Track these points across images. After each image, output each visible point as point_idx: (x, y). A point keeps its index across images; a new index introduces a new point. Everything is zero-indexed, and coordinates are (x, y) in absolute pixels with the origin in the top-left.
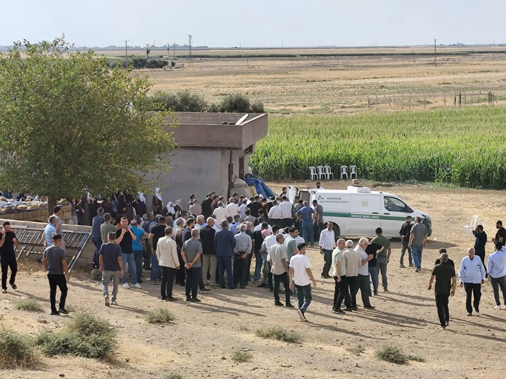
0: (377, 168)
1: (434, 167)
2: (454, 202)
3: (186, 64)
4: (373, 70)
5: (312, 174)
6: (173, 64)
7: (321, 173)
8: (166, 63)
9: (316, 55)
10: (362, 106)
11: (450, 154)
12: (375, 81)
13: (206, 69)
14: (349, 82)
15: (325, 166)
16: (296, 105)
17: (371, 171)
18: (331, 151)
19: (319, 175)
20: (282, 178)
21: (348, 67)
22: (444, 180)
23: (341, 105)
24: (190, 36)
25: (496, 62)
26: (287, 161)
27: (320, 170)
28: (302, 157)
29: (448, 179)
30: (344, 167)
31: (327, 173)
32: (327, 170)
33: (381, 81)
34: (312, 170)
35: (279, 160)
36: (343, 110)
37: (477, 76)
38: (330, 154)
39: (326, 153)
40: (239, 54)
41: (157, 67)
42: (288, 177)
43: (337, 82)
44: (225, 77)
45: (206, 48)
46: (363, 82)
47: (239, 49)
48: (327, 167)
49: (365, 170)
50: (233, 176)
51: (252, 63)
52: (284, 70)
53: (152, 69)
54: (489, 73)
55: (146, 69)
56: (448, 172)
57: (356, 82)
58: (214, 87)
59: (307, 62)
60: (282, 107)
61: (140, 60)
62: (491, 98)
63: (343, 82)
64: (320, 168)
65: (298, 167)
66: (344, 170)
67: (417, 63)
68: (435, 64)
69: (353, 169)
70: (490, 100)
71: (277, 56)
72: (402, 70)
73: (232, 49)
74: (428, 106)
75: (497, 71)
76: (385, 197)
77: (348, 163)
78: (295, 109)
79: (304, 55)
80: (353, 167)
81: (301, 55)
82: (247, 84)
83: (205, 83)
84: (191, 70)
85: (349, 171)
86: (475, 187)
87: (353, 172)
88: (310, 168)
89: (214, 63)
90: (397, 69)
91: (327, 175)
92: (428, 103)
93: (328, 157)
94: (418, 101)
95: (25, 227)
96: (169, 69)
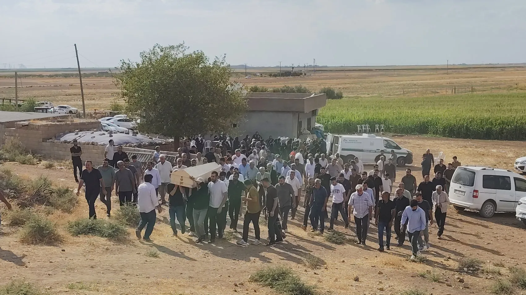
0: (396, 126)
1: (428, 126)
2: (436, 145)
3: (312, 75)
4: (413, 77)
5: (359, 129)
6: (305, 74)
7: (364, 129)
8: (301, 74)
9: (384, 70)
10: (400, 94)
11: (438, 118)
12: (412, 82)
13: (322, 77)
14: (398, 83)
15: (366, 125)
16: (364, 94)
17: (392, 128)
18: (370, 116)
19: (362, 130)
20: (341, 131)
21: (399, 75)
22: (434, 133)
23: (389, 94)
24: (314, 59)
25: (482, 73)
26: (344, 122)
27: (363, 127)
28: (353, 120)
29: (436, 133)
30: (377, 126)
31: (368, 129)
32: (367, 127)
33: (415, 82)
34: (359, 127)
35: (340, 121)
36: (389, 96)
37: (469, 79)
38: (369, 118)
39: (367, 117)
40: (343, 69)
41: (297, 76)
42: (345, 131)
43: (391, 83)
44: (332, 80)
45: (326, 67)
46: (405, 82)
47: (344, 67)
48: (367, 125)
49: (389, 127)
50: (302, 128)
51: (347, 74)
52: (364, 77)
53: (294, 77)
54: (476, 78)
55: (291, 77)
56: (436, 128)
57: (401, 83)
58: (323, 85)
59: (378, 73)
60: (356, 95)
61: (288, 72)
62: (473, 90)
63: (395, 83)
64: (363, 126)
65: (351, 125)
66: (377, 127)
67: (438, 73)
68: (447, 74)
69: (382, 127)
70: (472, 91)
71: (363, 70)
72: (429, 77)
73: (340, 67)
74: (437, 94)
75: (481, 77)
76: (384, 140)
77: (380, 123)
78: (362, 96)
79: (377, 70)
80: (382, 126)
81: (376, 70)
82: (341, 84)
83: (319, 84)
84: (314, 77)
85: (380, 128)
86: (451, 137)
87: (382, 129)
88: (357, 125)
89: (328, 74)
90: (426, 76)
91: (367, 130)
92: (438, 93)
93: (368, 120)
94: (432, 92)
95: (150, 153)
96: (303, 77)
